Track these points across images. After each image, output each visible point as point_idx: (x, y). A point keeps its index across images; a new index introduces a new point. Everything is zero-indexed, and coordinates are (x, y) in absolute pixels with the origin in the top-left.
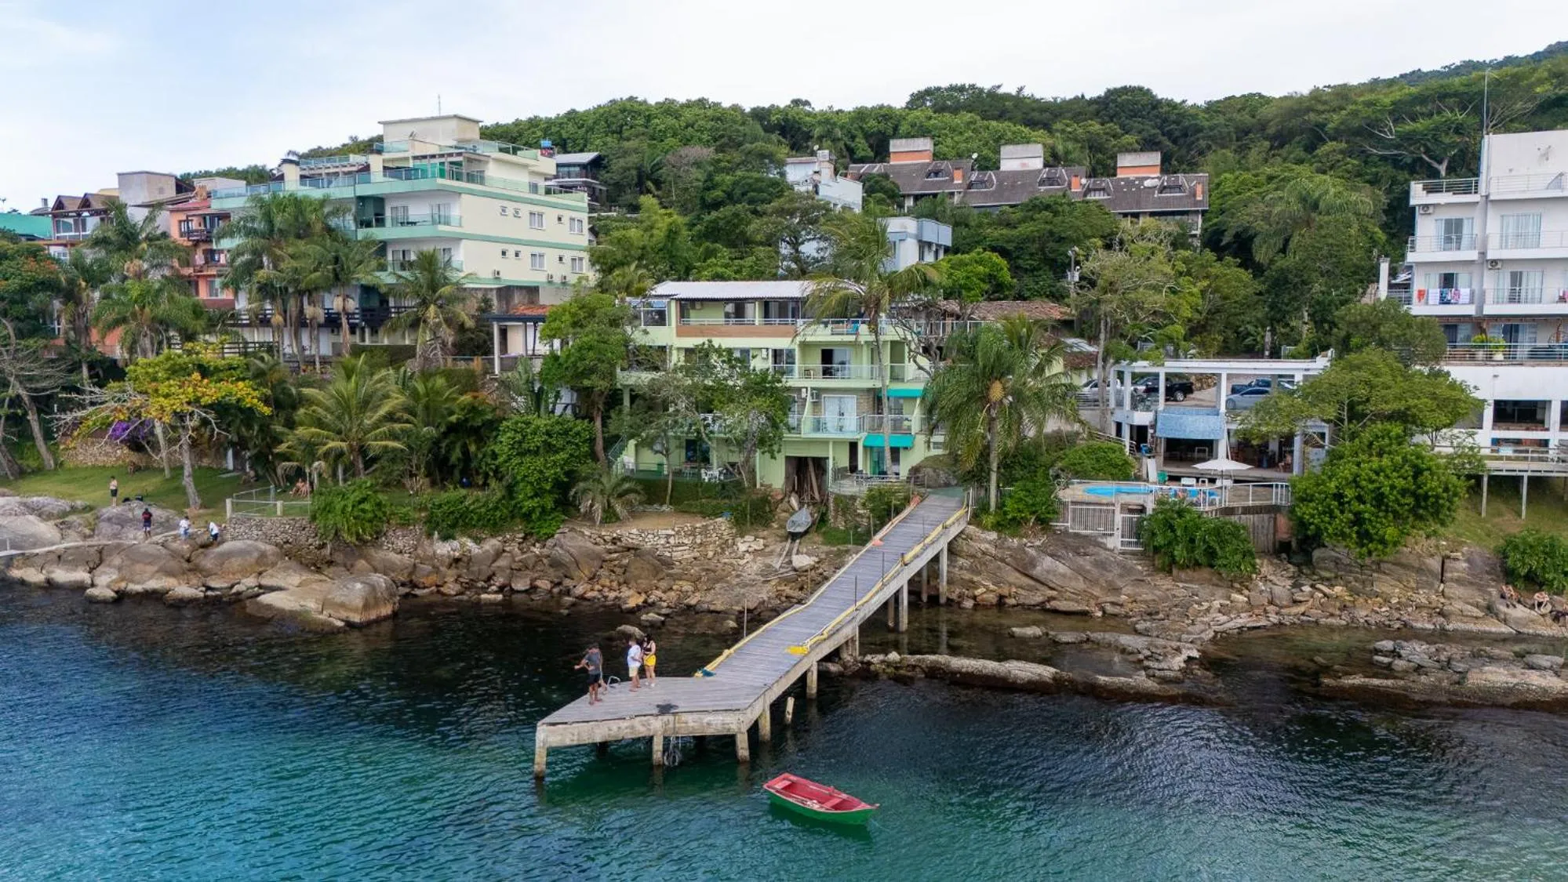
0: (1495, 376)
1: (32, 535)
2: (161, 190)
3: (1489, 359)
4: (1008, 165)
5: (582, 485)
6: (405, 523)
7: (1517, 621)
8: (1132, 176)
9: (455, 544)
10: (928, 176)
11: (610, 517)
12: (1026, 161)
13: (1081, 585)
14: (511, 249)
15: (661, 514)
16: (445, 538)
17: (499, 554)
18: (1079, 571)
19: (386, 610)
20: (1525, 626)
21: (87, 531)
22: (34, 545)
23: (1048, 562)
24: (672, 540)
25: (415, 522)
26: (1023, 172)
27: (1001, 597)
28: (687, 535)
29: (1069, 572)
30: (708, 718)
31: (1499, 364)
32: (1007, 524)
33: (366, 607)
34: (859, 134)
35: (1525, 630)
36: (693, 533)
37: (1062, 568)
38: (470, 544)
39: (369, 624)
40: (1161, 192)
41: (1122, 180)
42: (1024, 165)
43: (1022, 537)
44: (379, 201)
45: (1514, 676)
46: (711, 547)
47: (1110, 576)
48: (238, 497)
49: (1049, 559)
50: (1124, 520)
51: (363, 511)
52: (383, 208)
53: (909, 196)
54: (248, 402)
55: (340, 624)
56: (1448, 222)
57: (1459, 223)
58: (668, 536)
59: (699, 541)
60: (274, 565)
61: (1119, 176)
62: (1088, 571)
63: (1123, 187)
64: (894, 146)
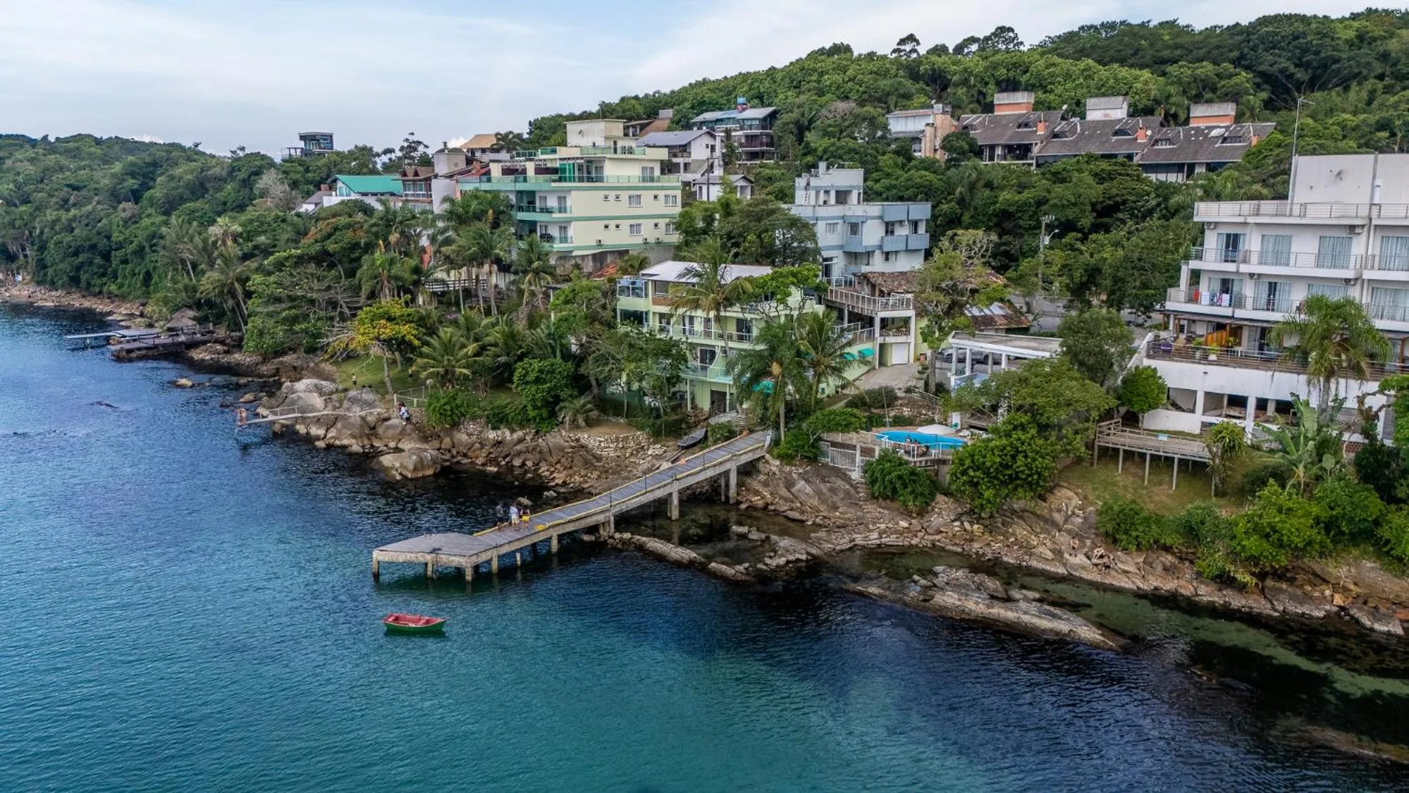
0: (1205, 373)
1: (312, 405)
2: (456, 165)
3: (1205, 359)
4: (1092, 116)
5: (562, 404)
6: (474, 418)
7: (1072, 566)
8: (1202, 125)
9: (499, 433)
10: (1019, 126)
11: (575, 426)
12: (1109, 112)
13: (815, 502)
14: (612, 223)
15: (618, 424)
16: (494, 428)
17: (521, 441)
18: (819, 493)
19: (430, 472)
20: (1076, 570)
21: (337, 405)
22: (311, 411)
23: (801, 484)
24: (602, 444)
25: (480, 417)
26: (1104, 121)
27: (767, 504)
28: (612, 442)
29: (812, 492)
30: (452, 558)
31: (1211, 363)
32: (786, 458)
33: (415, 469)
34: (992, 81)
35: (1074, 573)
36: (617, 440)
37: (808, 489)
38: (508, 433)
39: (417, 479)
40: (1222, 143)
41: (1193, 129)
42: (1106, 115)
43: (792, 465)
44: (532, 194)
45: (960, 600)
46: (629, 450)
47: (835, 498)
48: (401, 394)
49: (803, 482)
50: (862, 461)
51: (445, 410)
52: (534, 198)
53: (998, 145)
54: (408, 337)
55: (399, 477)
56: (1228, 236)
57: (1236, 237)
58: (601, 442)
59: (620, 446)
60: (410, 435)
61: (1191, 125)
62: (824, 494)
63: (1192, 136)
64: (998, 99)
